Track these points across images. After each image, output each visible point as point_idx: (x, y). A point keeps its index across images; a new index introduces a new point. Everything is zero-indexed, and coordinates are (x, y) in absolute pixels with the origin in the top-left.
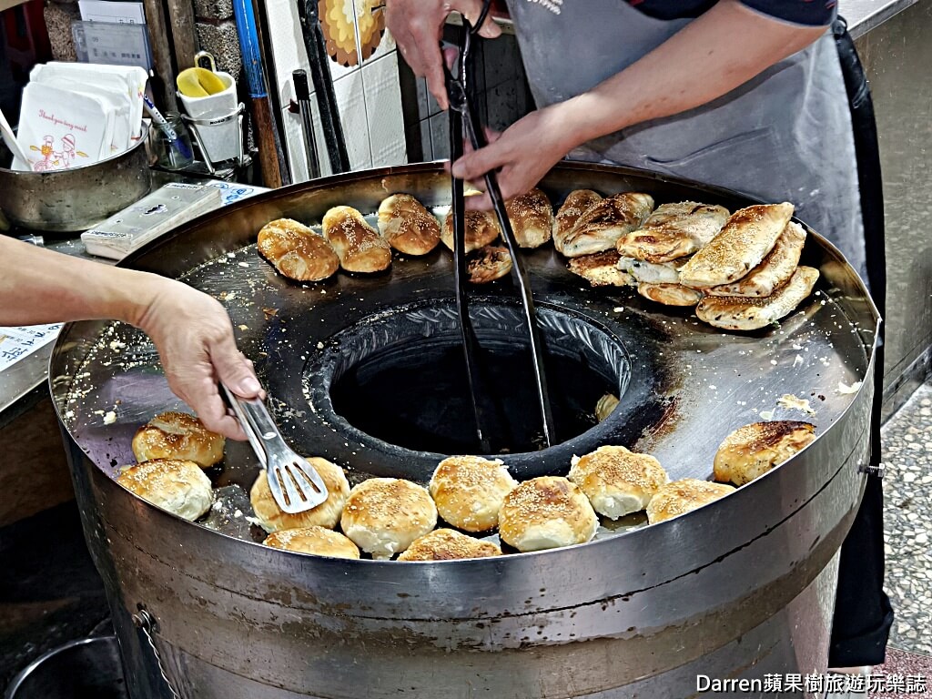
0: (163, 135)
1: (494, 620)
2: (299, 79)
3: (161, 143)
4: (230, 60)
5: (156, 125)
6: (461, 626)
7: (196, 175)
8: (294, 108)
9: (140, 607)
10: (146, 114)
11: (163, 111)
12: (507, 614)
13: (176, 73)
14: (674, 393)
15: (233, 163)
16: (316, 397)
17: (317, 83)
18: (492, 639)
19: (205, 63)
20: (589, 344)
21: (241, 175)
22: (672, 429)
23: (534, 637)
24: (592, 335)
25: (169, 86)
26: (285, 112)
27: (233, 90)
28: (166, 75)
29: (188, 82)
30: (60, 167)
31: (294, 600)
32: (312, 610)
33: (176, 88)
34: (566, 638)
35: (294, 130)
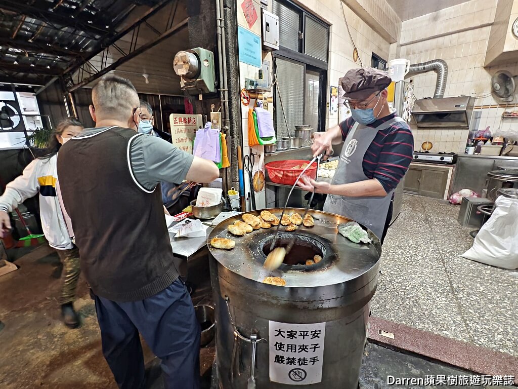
0: (224, 202)
1: (312, 302)
2: (249, 194)
3: (223, 204)
4: (238, 189)
5: (223, 200)
6: (304, 303)
7: (230, 210)
8: (248, 199)
9: (226, 296)
10: (222, 199)
11: (224, 198)
12: (315, 301)
13: (227, 191)
14: (337, 253)
15: (236, 208)
16: (260, 252)
17: (252, 195)
18: (311, 306)
19: (233, 189)
20: (314, 244)
21: (238, 210)
22: (339, 261)
23: (320, 306)
24: (315, 242)
25: (226, 193)
26: (246, 199)
27: (238, 194)
28: (225, 191)
29: (230, 192)
30: (206, 206)
31: (265, 296)
32: (269, 298)
33: (227, 194)
34: (327, 307)
35: (247, 203)
